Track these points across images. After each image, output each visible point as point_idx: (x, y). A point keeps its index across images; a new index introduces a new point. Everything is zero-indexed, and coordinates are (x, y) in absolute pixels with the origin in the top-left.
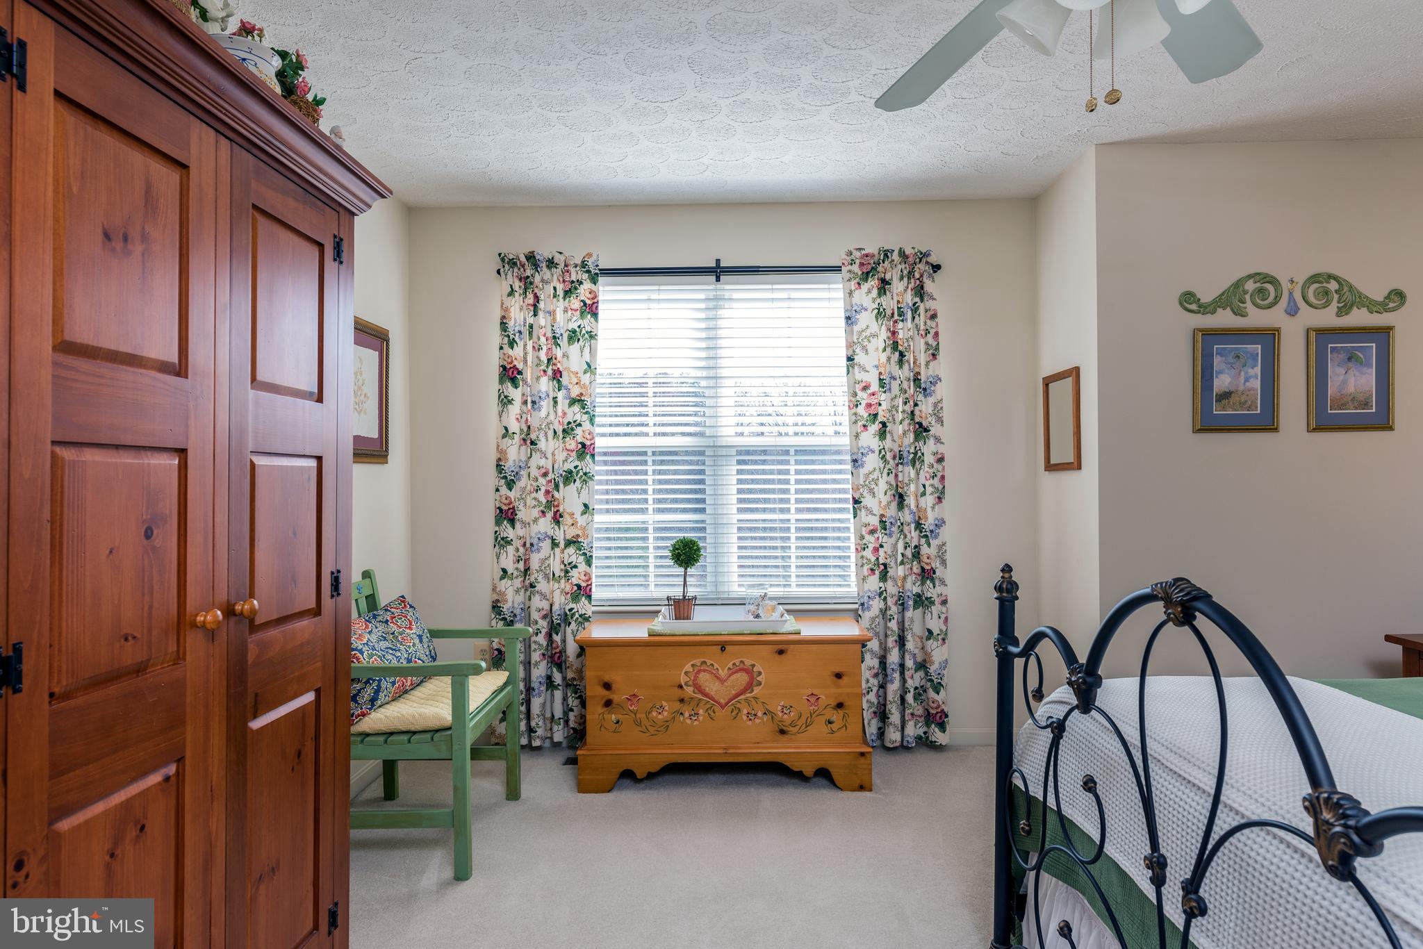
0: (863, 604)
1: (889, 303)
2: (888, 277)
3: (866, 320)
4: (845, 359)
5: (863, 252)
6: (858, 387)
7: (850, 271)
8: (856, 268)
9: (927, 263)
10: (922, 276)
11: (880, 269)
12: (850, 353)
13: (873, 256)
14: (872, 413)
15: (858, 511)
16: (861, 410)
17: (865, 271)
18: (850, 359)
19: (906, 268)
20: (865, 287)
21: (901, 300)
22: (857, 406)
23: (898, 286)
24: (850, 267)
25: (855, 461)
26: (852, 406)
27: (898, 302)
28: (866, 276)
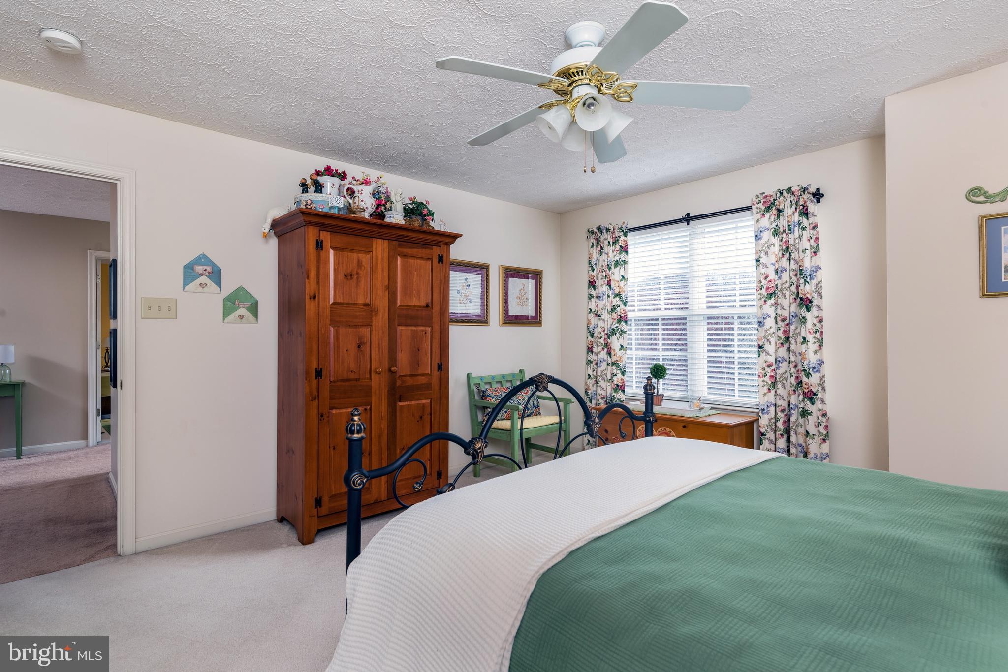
0: (763, 410)
1: (783, 223)
2: (781, 207)
3: (767, 236)
4: (755, 261)
5: (764, 195)
6: (762, 278)
7: (757, 208)
8: (761, 205)
9: (809, 193)
10: (805, 202)
11: (777, 203)
12: (758, 257)
13: (771, 196)
14: (769, 293)
15: (761, 353)
16: (764, 291)
17: (767, 206)
18: (757, 261)
19: (794, 199)
20: (767, 216)
21: (790, 221)
22: (761, 289)
23: (788, 211)
24: (757, 205)
25: (760, 322)
26: (758, 289)
27: (789, 222)
28: (768, 209)
